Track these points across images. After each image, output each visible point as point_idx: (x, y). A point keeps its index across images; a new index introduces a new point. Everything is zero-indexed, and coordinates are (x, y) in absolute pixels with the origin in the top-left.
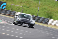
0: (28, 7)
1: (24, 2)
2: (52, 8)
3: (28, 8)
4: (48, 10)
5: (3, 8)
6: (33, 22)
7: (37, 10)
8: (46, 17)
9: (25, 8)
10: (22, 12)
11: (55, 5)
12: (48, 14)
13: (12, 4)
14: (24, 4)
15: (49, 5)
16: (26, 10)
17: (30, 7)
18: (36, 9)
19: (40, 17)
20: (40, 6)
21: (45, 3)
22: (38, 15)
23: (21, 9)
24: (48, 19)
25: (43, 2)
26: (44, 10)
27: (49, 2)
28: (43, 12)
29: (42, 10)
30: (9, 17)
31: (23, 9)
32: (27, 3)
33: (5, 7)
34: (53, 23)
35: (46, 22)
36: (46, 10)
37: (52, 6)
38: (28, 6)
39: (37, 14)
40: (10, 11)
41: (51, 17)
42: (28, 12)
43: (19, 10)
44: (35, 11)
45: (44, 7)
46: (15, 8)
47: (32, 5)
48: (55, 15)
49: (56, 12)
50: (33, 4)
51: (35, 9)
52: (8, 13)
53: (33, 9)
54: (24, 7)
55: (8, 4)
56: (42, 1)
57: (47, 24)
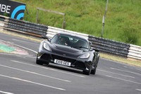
0: (80, 16)
1: (69, 4)
2: (137, 17)
3: (79, 18)
4: (127, 24)
6: (88, 55)
7: (101, 22)
8: (122, 39)
9: (72, 18)
10: (64, 28)
12: (126, 33)
13: (41, 9)
14: (70, 9)
15: (131, 10)
16: (74, 23)
17: (84, 17)
19: (107, 41)
20: (108, 12)
22: (103, 35)
23: (61, 19)
24: (126, 45)
25: (115, 5)
27: (130, 4)
28: (116, 27)
29: (113, 23)
30: (32, 39)
31: (66, 20)
32: (76, 5)
35: (123, 52)
36: (122, 24)
37: (138, 14)
38: (79, 13)
39: (99, 32)
40: (36, 25)
42: (78, 28)
43: (56, 23)
44: (96, 26)
45: (117, 16)
46: (47, 18)
47: (87, 10)
50: (91, 9)
51: (96, 19)
53: (90, 21)
54: (69, 15)
56: (112, 1)
57: (125, 56)
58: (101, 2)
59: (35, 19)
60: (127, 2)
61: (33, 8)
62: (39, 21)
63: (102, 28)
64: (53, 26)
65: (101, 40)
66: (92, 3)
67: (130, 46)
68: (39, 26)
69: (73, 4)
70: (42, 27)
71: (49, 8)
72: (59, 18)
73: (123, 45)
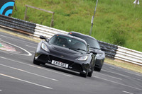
0: (68, 15)
1: (59, 3)
2: (126, 19)
3: (67, 17)
4: (116, 25)
5: (6, 14)
6: (86, 58)
7: (89, 23)
8: (110, 40)
9: (60, 17)
10: (52, 26)
11: (133, 15)
12: (114, 34)
13: (30, 6)
14: (59, 7)
15: (121, 12)
16: (63, 22)
18: (88, 20)
20: (97, 13)
21: (109, 6)
23: (50, 18)
24: (114, 47)
26: (107, 25)
27: (120, 6)
28: (104, 28)
29: (102, 24)
30: (19, 36)
31: (54, 18)
32: (66, 4)
33: (10, 11)
34: (126, 58)
35: (110, 53)
36: (111, 25)
38: (68, 12)
39: (87, 32)
41: (122, 43)
42: (66, 27)
44: (85, 26)
45: (106, 17)
46: (36, 15)
47: (76, 10)
48: (132, 37)
49: (134, 31)
50: (80, 8)
51: (85, 19)
52: (17, 28)
53: (78, 20)
54: (58, 13)
55: (18, 3)
56: (102, 2)
57: (112, 57)
58: (91, 2)
59: (24, 16)
60: (117, 4)
61: (22, 5)
62: (27, 18)
63: (90, 28)
64: (41, 24)
66: (81, 3)
67: (117, 48)
68: (27, 23)
69: (62, 3)
70: (30, 24)
71: (37, 6)
72: (47, 16)
73: (111, 46)
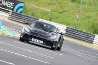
0: (61, 13)
1: (55, 4)
4: (94, 20)
7: (76, 18)
8: (90, 30)
9: (55, 14)
10: (50, 20)
12: (93, 26)
14: (55, 7)
16: (57, 18)
17: (64, 13)
19: (79, 31)
20: (81, 12)
21: (89, 7)
22: (77, 27)
23: (48, 14)
24: (93, 35)
26: (88, 20)
28: (86, 22)
29: (84, 19)
31: (52, 15)
32: (60, 5)
35: (90, 39)
36: (91, 20)
38: (61, 11)
39: (74, 25)
40: (30, 17)
42: (60, 21)
43: (45, 17)
44: (72, 20)
45: (88, 14)
46: (39, 13)
47: (67, 9)
50: (69, 8)
51: (73, 16)
53: (68, 17)
54: (54, 11)
55: (27, 4)
56: (85, 4)
57: (91, 42)
58: (77, 4)
59: (31, 13)
60: (95, 5)
61: (30, 5)
62: (33, 15)
63: (76, 22)
64: (42, 18)
65: (75, 30)
66: (70, 4)
67: (95, 36)
68: (33, 18)
69: (57, 4)
70: (35, 19)
71: (40, 6)
72: (46, 13)
73: (90, 34)
